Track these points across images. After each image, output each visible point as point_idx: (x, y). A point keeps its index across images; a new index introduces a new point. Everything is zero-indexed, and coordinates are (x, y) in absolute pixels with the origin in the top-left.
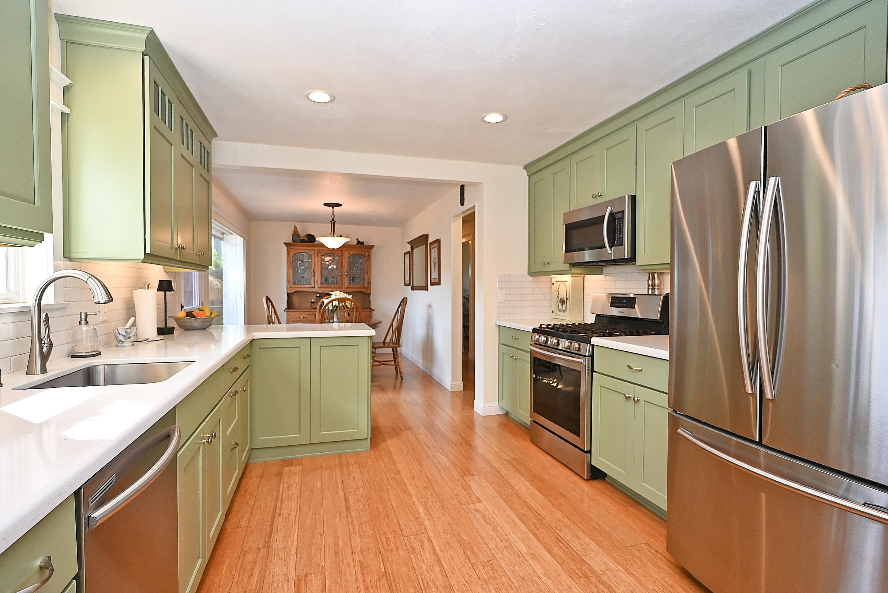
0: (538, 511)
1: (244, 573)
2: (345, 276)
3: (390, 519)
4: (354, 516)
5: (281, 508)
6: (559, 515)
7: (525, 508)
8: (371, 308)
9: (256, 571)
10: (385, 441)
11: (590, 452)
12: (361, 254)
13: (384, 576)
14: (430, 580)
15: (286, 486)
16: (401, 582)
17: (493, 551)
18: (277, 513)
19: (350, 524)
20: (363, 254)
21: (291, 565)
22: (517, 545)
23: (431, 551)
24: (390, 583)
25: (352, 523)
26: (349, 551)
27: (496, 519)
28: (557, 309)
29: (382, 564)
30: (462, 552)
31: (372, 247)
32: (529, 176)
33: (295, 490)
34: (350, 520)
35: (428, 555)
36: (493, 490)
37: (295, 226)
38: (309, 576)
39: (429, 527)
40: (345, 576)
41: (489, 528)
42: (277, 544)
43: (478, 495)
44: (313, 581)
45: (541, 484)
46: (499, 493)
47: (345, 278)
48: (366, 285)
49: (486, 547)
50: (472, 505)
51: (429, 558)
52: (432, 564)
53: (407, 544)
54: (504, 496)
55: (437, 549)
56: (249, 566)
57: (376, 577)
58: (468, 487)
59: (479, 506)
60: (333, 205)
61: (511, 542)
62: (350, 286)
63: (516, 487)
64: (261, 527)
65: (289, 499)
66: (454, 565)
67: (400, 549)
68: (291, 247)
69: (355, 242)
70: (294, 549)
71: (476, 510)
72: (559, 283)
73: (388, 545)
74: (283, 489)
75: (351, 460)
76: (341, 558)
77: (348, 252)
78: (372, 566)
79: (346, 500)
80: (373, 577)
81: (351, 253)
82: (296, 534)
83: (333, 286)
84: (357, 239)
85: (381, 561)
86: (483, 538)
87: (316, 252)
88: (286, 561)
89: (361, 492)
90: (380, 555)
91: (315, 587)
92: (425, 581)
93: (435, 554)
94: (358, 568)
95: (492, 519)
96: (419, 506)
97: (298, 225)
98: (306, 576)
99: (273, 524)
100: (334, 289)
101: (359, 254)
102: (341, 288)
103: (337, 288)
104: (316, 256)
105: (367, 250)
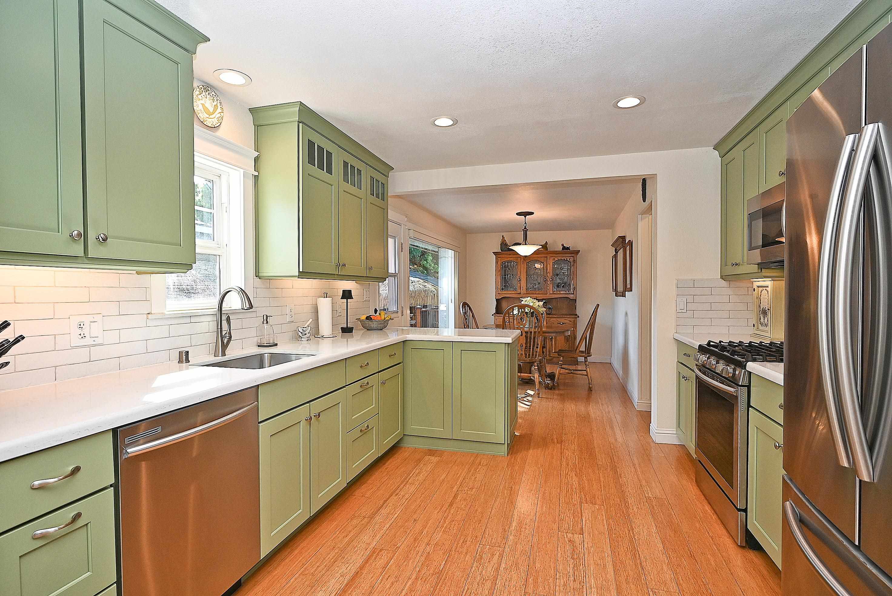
0: (644, 564)
1: (343, 532)
3: (480, 524)
4: (452, 512)
5: (401, 490)
6: (668, 575)
7: (629, 556)
8: (576, 315)
9: (352, 534)
10: (528, 449)
11: (745, 510)
13: (438, 573)
14: (475, 592)
15: (417, 471)
16: (448, 584)
17: (557, 587)
18: (397, 492)
19: (443, 518)
21: (377, 538)
22: (589, 591)
23: (496, 565)
24: (438, 582)
25: (446, 518)
26: (426, 541)
27: (586, 556)
28: (759, 323)
29: (444, 562)
30: (525, 577)
31: (578, 252)
32: (722, 157)
33: (421, 477)
34: (446, 514)
35: (489, 569)
36: (606, 526)
37: (503, 236)
38: (383, 552)
39: (510, 543)
40: (408, 562)
41: (571, 564)
42: (378, 518)
43: (584, 527)
44: (383, 557)
45: (672, 535)
46: (610, 530)
48: (572, 291)
49: (554, 581)
50: (570, 535)
51: (489, 570)
52: (487, 578)
53: (478, 552)
54: (614, 536)
55: (503, 565)
56: (350, 529)
57: (431, 572)
58: (580, 515)
59: (577, 538)
60: (524, 214)
61: (585, 587)
62: (555, 293)
63: (636, 530)
64: (377, 501)
65: (412, 483)
66: (507, 586)
67: (469, 554)
68: (499, 256)
69: (561, 248)
70: (388, 526)
71: (570, 541)
72: (761, 289)
73: (462, 547)
74: (413, 474)
75: (484, 462)
76: (416, 545)
77: (553, 258)
78: (435, 561)
79: (455, 497)
80: (429, 570)
81: (556, 259)
82: (397, 514)
84: (563, 245)
85: (446, 559)
86: (556, 570)
87: (522, 260)
88: (375, 534)
89: (472, 493)
90: (448, 554)
91: (380, 562)
92: (469, 590)
93: (497, 570)
94: (423, 558)
95: (582, 555)
96: (515, 520)
97: (504, 234)
98: (381, 550)
99: (386, 501)
100: (539, 295)
101: (564, 260)
102: (546, 294)
103: (542, 294)
104: (522, 263)
105: (572, 255)
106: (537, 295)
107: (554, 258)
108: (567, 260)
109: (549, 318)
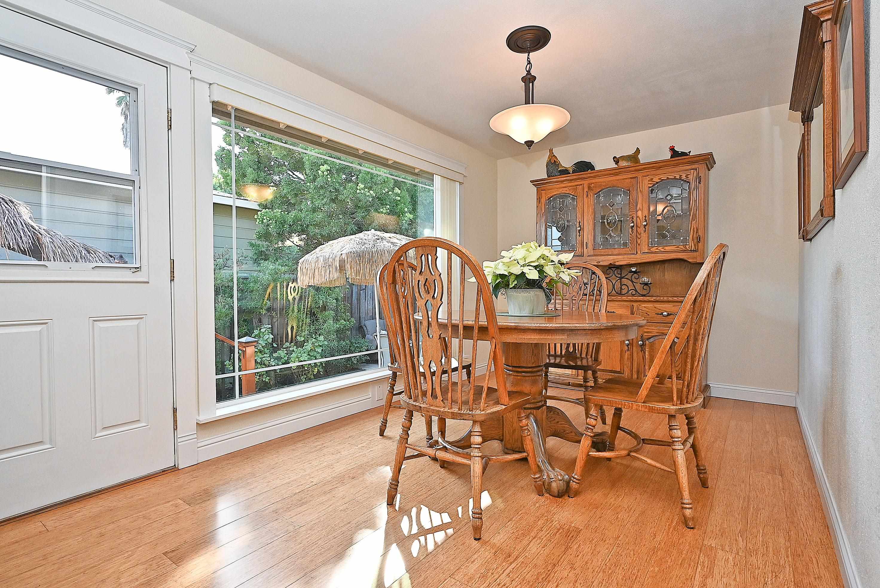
2: (643, 229)
12: (678, 177)
20: (684, 177)
31: (706, 158)
47: (642, 232)
48: (691, 245)
62: (653, 249)
68: (544, 187)
69: (667, 155)
77: (648, 178)
81: (656, 179)
83: (616, 252)
84: (672, 149)
87: (586, 190)
100: (620, 257)
101: (675, 178)
102: (633, 254)
103: (625, 254)
104: (585, 196)
105: (694, 167)
106: (615, 257)
107: (652, 177)
108: (680, 179)
109: (639, 303)
